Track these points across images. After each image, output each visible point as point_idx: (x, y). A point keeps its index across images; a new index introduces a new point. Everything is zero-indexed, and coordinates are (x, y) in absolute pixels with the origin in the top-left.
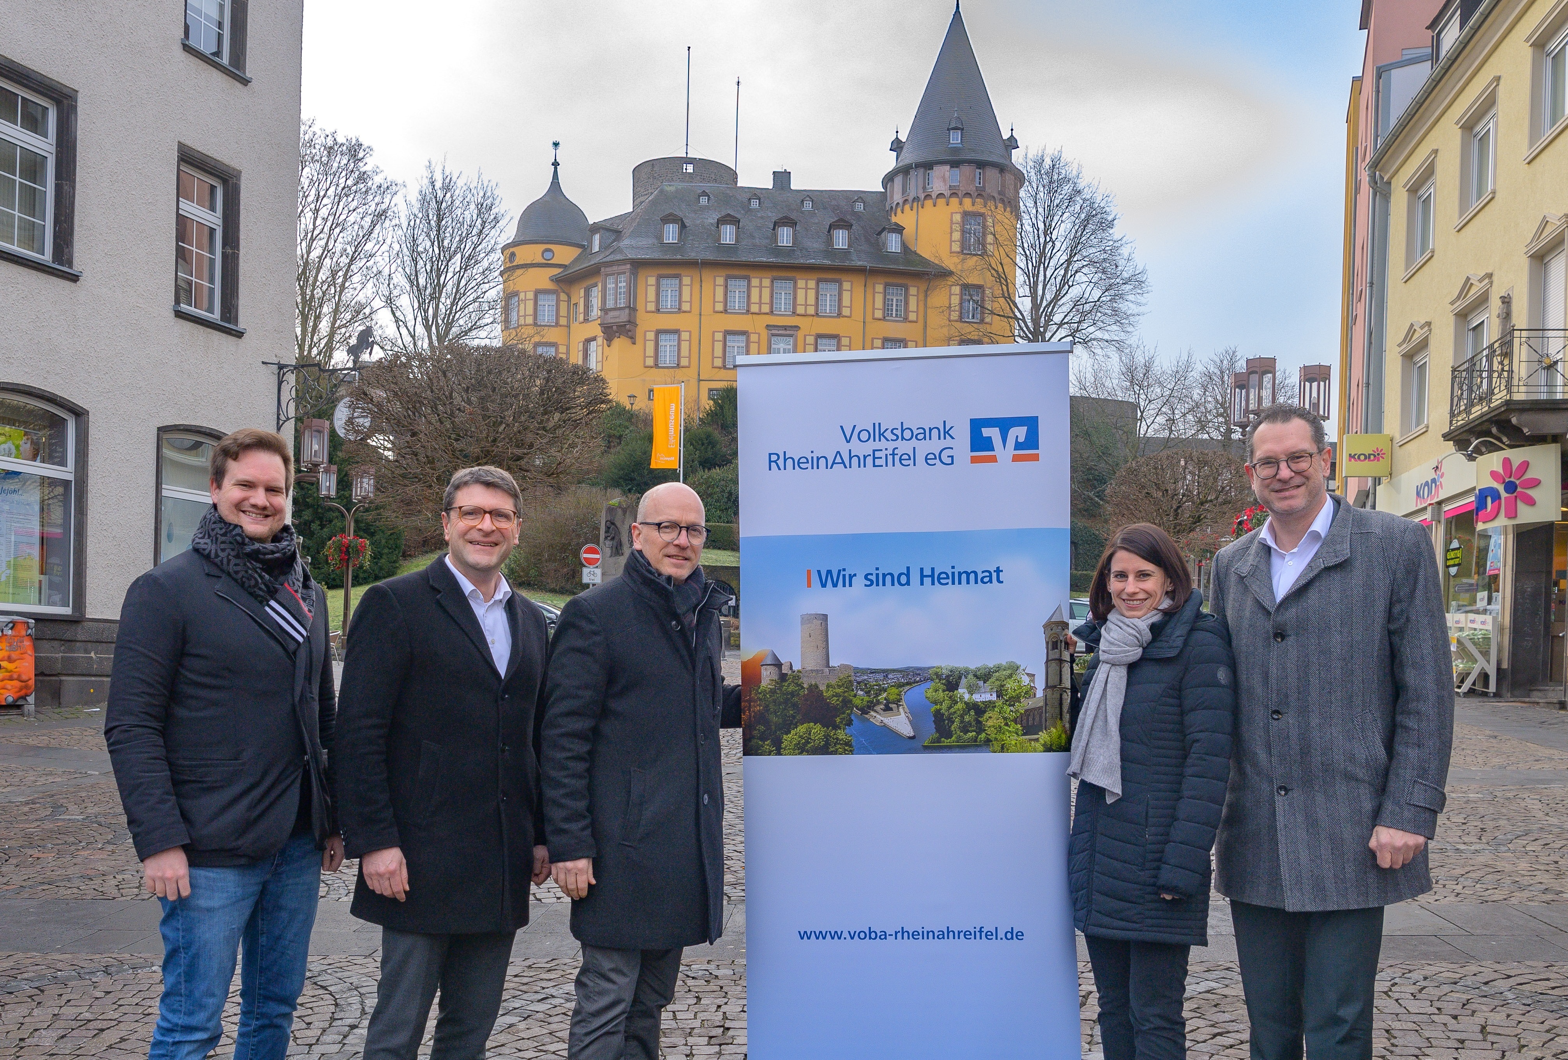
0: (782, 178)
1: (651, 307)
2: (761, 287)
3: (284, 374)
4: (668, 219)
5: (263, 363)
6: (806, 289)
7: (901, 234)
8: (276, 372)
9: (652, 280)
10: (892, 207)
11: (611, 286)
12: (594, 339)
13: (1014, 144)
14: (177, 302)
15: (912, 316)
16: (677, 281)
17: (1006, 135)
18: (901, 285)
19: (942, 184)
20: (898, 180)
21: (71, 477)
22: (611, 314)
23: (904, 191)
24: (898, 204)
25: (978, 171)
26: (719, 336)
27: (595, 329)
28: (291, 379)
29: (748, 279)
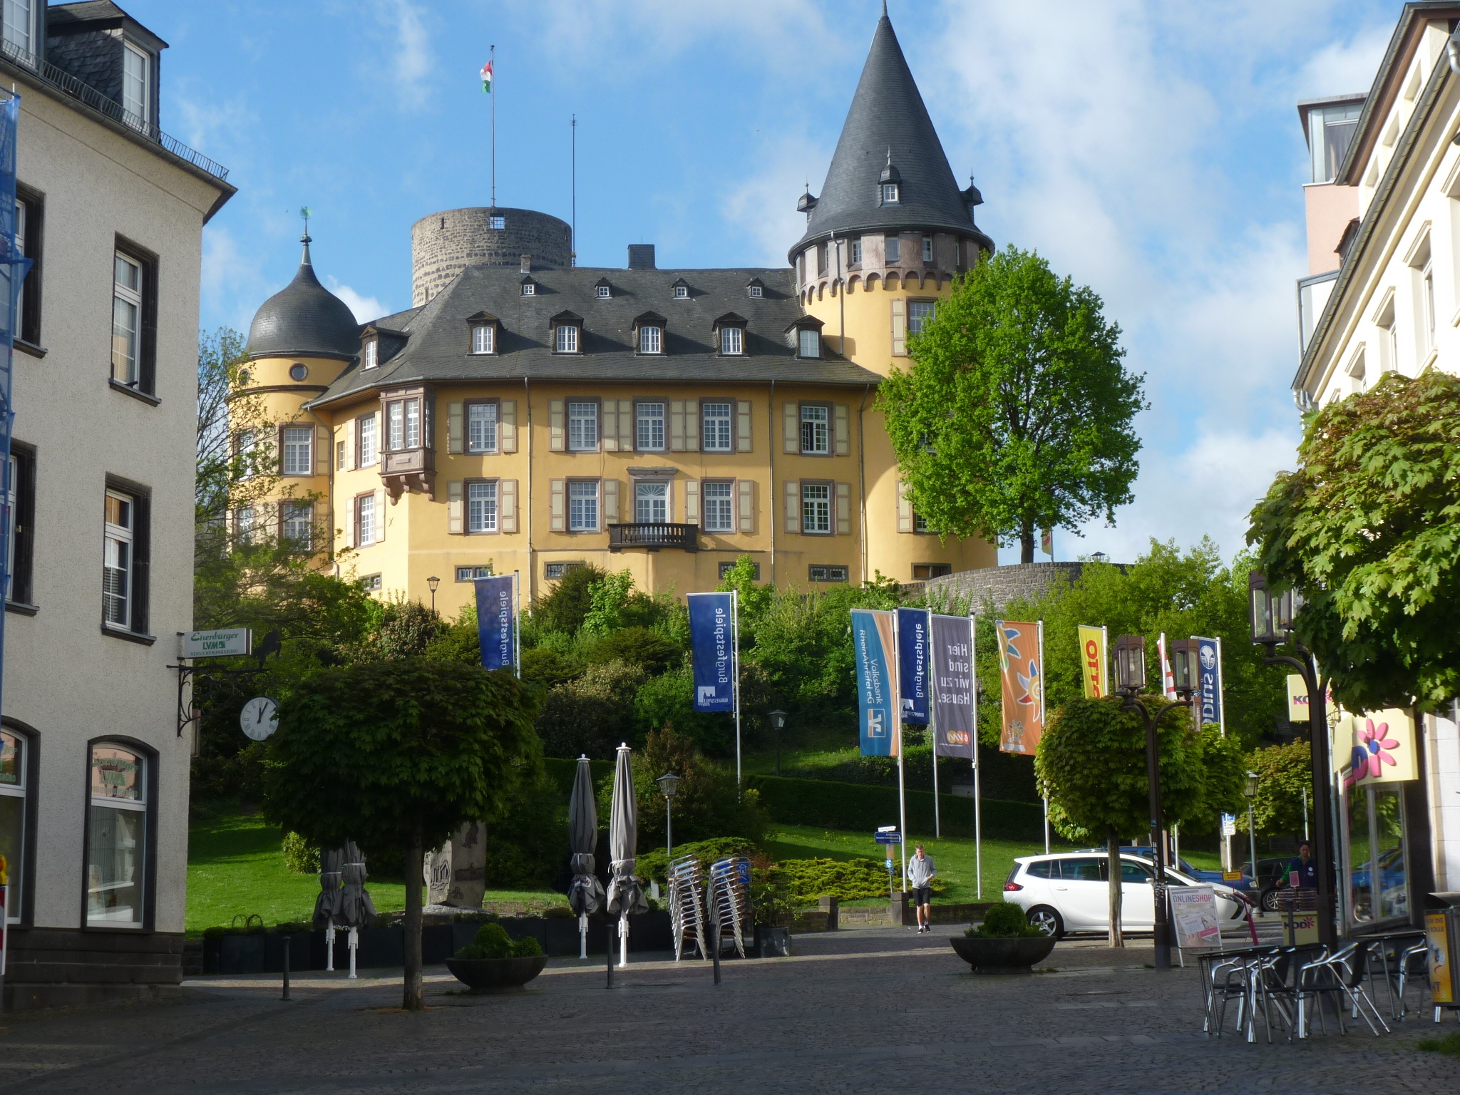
0: (642, 255)
1: (458, 446)
2: (618, 414)
3: (185, 676)
4: (478, 320)
5: (168, 667)
6: (685, 414)
7: (819, 331)
8: (177, 674)
9: (457, 409)
10: (804, 293)
11: (397, 416)
12: (370, 494)
13: (975, 198)
14: (104, 620)
15: (841, 448)
16: (494, 408)
17: (963, 186)
18: (823, 404)
19: (874, 260)
20: (812, 254)
21: (22, 794)
22: (397, 458)
23: (822, 269)
24: (812, 288)
25: (925, 239)
26: (559, 486)
27: (371, 479)
28: (190, 678)
29: (599, 401)
